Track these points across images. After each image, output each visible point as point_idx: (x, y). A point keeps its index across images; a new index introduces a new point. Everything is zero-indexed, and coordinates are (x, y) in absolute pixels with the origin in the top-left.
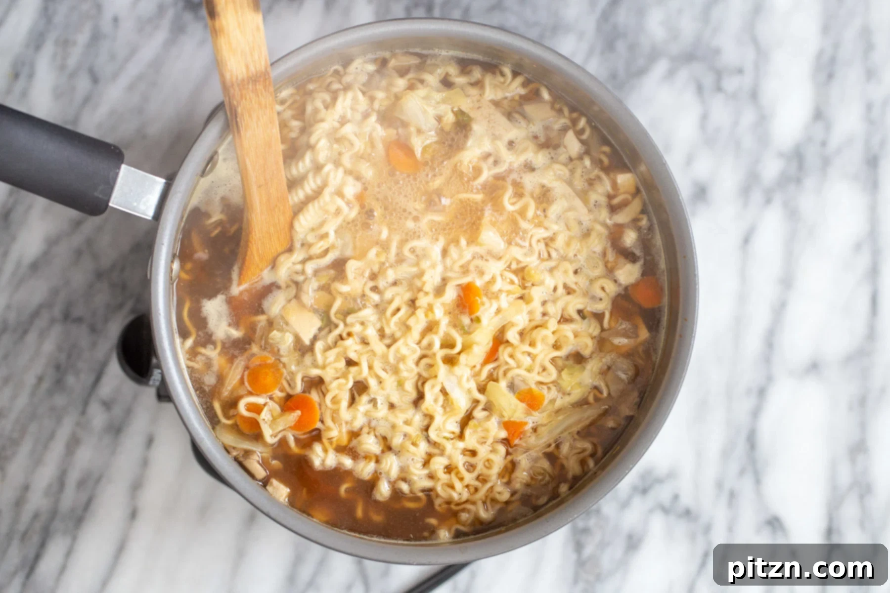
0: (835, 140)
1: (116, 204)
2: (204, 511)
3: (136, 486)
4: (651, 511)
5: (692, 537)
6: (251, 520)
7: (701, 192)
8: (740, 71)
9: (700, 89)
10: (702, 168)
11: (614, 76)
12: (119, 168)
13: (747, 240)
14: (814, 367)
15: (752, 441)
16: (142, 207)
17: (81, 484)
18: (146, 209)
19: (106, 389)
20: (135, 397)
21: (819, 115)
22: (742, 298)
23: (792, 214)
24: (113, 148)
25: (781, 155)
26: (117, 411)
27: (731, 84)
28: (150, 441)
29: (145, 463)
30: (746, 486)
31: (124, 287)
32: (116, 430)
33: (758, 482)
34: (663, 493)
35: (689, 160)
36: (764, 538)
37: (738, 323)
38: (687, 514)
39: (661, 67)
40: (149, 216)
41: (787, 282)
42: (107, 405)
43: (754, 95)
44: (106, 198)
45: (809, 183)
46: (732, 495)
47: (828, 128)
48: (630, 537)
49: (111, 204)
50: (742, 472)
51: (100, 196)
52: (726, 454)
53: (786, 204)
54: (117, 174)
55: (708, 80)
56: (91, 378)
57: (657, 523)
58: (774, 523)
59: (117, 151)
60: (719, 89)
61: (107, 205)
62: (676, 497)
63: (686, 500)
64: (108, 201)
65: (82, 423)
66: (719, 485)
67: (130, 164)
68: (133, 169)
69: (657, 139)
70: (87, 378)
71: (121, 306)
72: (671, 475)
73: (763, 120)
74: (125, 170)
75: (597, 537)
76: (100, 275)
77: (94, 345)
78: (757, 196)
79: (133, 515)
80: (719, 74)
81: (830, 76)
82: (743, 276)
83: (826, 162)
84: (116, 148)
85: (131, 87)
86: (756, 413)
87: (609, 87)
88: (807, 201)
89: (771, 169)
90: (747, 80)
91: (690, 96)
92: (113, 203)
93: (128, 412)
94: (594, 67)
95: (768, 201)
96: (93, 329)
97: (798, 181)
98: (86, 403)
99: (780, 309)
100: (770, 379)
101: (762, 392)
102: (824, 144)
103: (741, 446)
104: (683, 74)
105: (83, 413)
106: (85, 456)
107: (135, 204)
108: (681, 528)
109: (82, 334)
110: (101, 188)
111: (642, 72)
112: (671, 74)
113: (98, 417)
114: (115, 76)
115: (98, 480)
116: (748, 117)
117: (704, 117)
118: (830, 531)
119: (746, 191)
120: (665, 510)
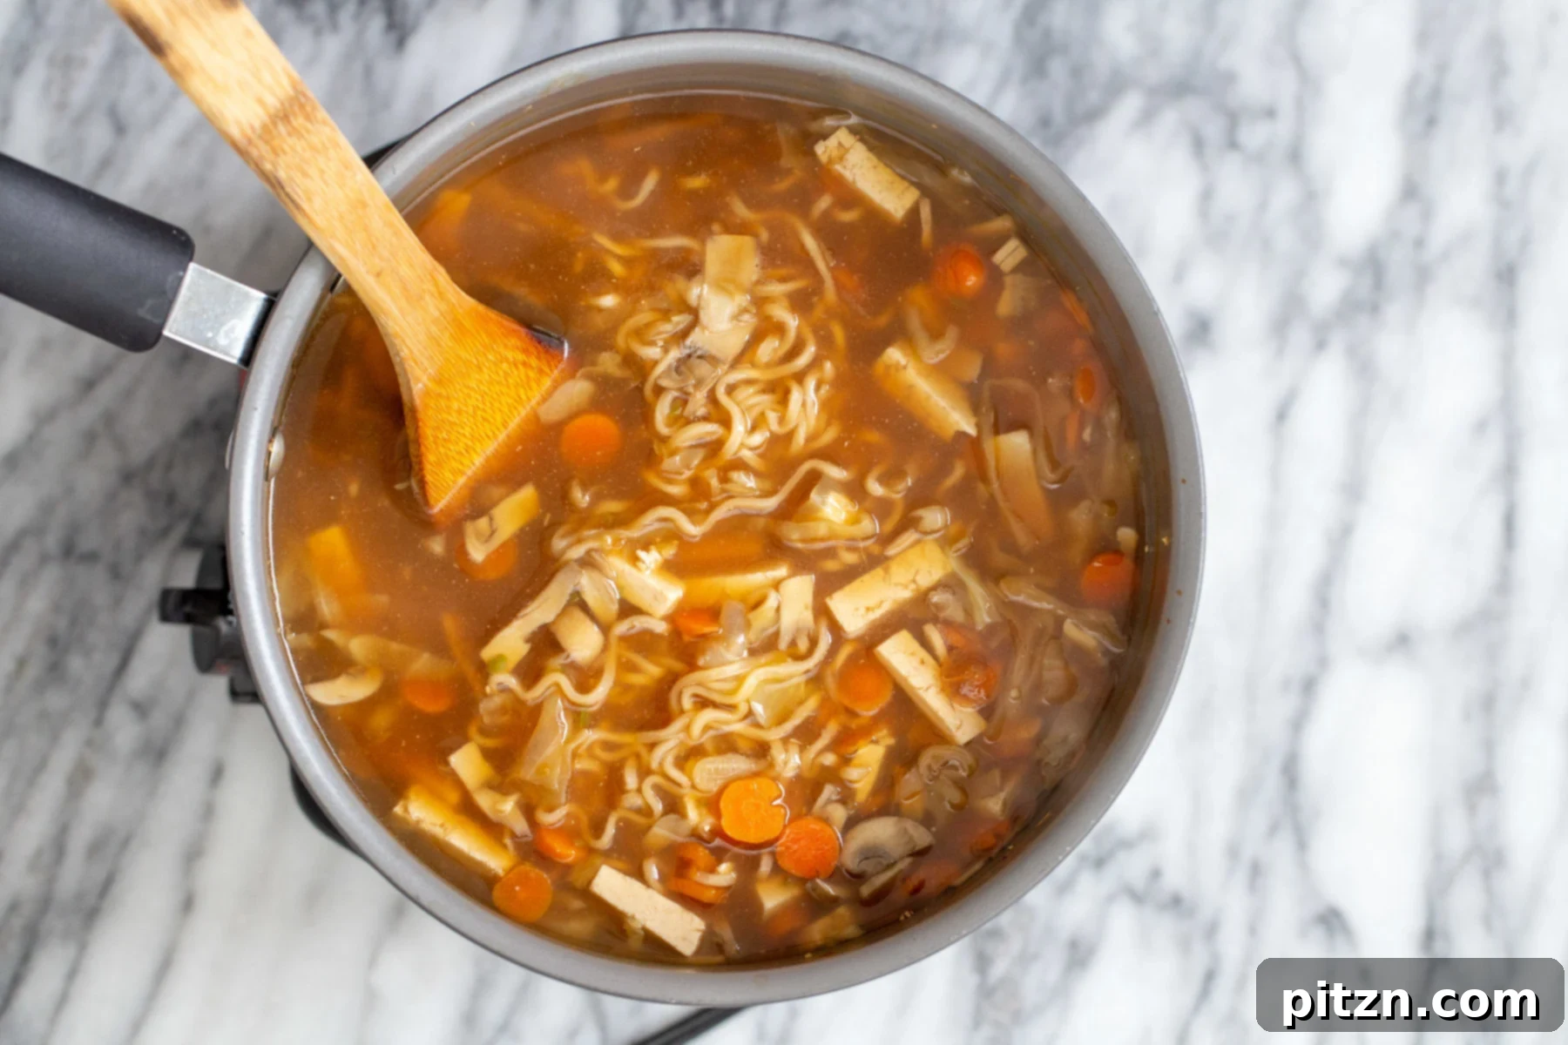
0: (1440, 235)
1: (176, 334)
2: (314, 898)
3: (193, 854)
4: (1111, 899)
5: (1184, 945)
6: (398, 914)
7: (1202, 329)
8: (1270, 113)
9: (1198, 145)
10: (1203, 286)
11: (1045, 122)
12: (185, 269)
13: (1281, 415)
14: (1402, 641)
15: (1291, 773)
16: (222, 341)
17: (95, 849)
18: (229, 343)
19: (139, 679)
20: (191, 695)
21: (1411, 191)
22: (1274, 520)
23: (1364, 368)
24: (175, 232)
25: (1343, 262)
26: (159, 719)
27: (1254, 135)
28: (217, 774)
29: (208, 812)
30: (1281, 855)
31: (171, 498)
32: (157, 753)
33: (1302, 845)
34: (1133, 867)
35: (1179, 274)
36: (1312, 948)
37: (1267, 565)
38: (1176, 903)
39: (1129, 106)
40: (233, 357)
41: (1354, 489)
42: (141, 709)
43: (1295, 156)
44: (157, 321)
45: (1394, 312)
46: (1256, 871)
47: (1427, 215)
48: (1074, 945)
49: (166, 333)
50: (1273, 829)
51: (149, 317)
52: (1245, 795)
53: (1352, 351)
54: (180, 280)
55: (1213, 130)
56: (113, 661)
57: (1123, 919)
58: (1331, 920)
59: (183, 238)
60: (1233, 144)
61: (159, 335)
62: (1156, 874)
63: (1174, 879)
64: (162, 326)
65: (95, 744)
66: (1233, 852)
67: (205, 263)
68: (209, 271)
69: (1124, 233)
70: (105, 661)
71: (165, 532)
72: (1148, 834)
73: (1311, 200)
74: (195, 275)
75: (1014, 945)
76: (128, 477)
77: (117, 602)
78: (1300, 336)
79: (188, 904)
80: (1233, 119)
81: (1432, 122)
82: (1276, 478)
83: (1423, 276)
84: (181, 232)
85: (184, 142)
86: (1298, 724)
87: (1036, 143)
88: (1389, 346)
89: (1326, 287)
90: (1282, 129)
91: (1180, 159)
92: (170, 331)
93: (179, 722)
94: (1010, 107)
95: (1321, 345)
96: (116, 573)
97: (1375, 309)
98: (103, 705)
99: (1341, 537)
100: (1323, 662)
101: (1310, 687)
102: (1419, 243)
103: (1272, 783)
104: (1170, 118)
105: (99, 722)
106: (101, 800)
107: (210, 335)
108: (1165, 927)
109: (95, 582)
110: (150, 302)
111: (1094, 115)
112: (1147, 118)
113: (124, 730)
114: (156, 119)
115: (126, 842)
116: (1285, 194)
117: (1207, 196)
118: (1429, 935)
119: (1280, 326)
120: (1137, 897)
